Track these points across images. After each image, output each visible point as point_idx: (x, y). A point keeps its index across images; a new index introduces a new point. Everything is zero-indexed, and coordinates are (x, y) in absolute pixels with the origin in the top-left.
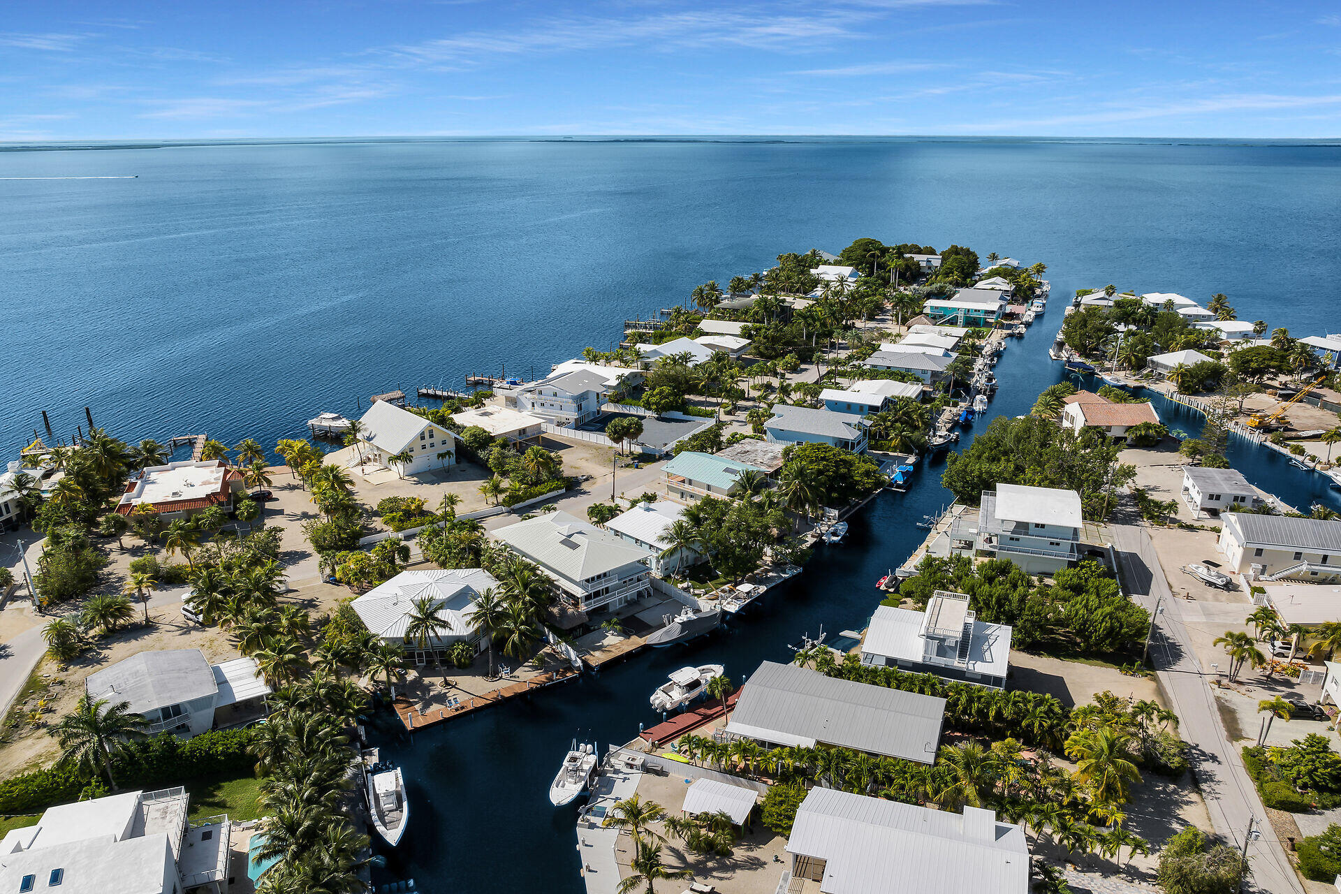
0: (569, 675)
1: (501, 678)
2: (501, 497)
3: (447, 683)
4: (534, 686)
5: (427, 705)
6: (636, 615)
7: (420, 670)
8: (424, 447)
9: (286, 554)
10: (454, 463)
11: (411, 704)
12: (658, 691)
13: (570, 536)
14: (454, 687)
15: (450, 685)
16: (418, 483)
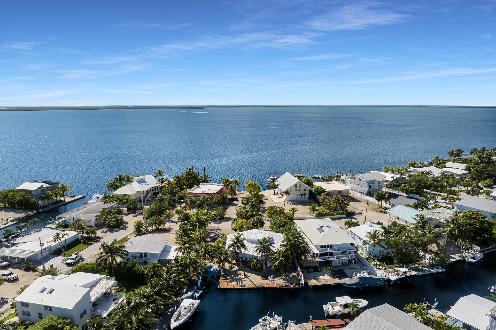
0: (297, 286)
1: (268, 279)
2: (316, 213)
3: (245, 275)
4: (278, 286)
5: (232, 281)
6: (344, 270)
7: (240, 267)
8: (296, 191)
9: (227, 218)
10: (308, 199)
11: (227, 279)
12: (329, 304)
13: (322, 227)
14: (247, 277)
15: (246, 276)
16: (290, 204)
